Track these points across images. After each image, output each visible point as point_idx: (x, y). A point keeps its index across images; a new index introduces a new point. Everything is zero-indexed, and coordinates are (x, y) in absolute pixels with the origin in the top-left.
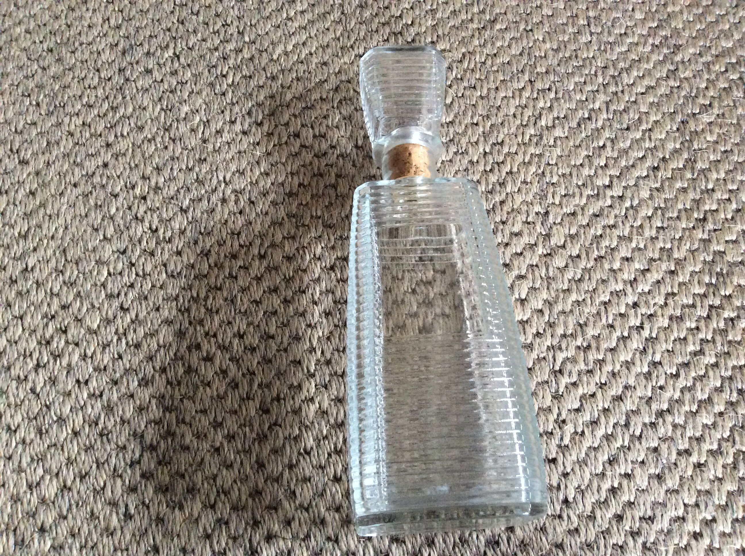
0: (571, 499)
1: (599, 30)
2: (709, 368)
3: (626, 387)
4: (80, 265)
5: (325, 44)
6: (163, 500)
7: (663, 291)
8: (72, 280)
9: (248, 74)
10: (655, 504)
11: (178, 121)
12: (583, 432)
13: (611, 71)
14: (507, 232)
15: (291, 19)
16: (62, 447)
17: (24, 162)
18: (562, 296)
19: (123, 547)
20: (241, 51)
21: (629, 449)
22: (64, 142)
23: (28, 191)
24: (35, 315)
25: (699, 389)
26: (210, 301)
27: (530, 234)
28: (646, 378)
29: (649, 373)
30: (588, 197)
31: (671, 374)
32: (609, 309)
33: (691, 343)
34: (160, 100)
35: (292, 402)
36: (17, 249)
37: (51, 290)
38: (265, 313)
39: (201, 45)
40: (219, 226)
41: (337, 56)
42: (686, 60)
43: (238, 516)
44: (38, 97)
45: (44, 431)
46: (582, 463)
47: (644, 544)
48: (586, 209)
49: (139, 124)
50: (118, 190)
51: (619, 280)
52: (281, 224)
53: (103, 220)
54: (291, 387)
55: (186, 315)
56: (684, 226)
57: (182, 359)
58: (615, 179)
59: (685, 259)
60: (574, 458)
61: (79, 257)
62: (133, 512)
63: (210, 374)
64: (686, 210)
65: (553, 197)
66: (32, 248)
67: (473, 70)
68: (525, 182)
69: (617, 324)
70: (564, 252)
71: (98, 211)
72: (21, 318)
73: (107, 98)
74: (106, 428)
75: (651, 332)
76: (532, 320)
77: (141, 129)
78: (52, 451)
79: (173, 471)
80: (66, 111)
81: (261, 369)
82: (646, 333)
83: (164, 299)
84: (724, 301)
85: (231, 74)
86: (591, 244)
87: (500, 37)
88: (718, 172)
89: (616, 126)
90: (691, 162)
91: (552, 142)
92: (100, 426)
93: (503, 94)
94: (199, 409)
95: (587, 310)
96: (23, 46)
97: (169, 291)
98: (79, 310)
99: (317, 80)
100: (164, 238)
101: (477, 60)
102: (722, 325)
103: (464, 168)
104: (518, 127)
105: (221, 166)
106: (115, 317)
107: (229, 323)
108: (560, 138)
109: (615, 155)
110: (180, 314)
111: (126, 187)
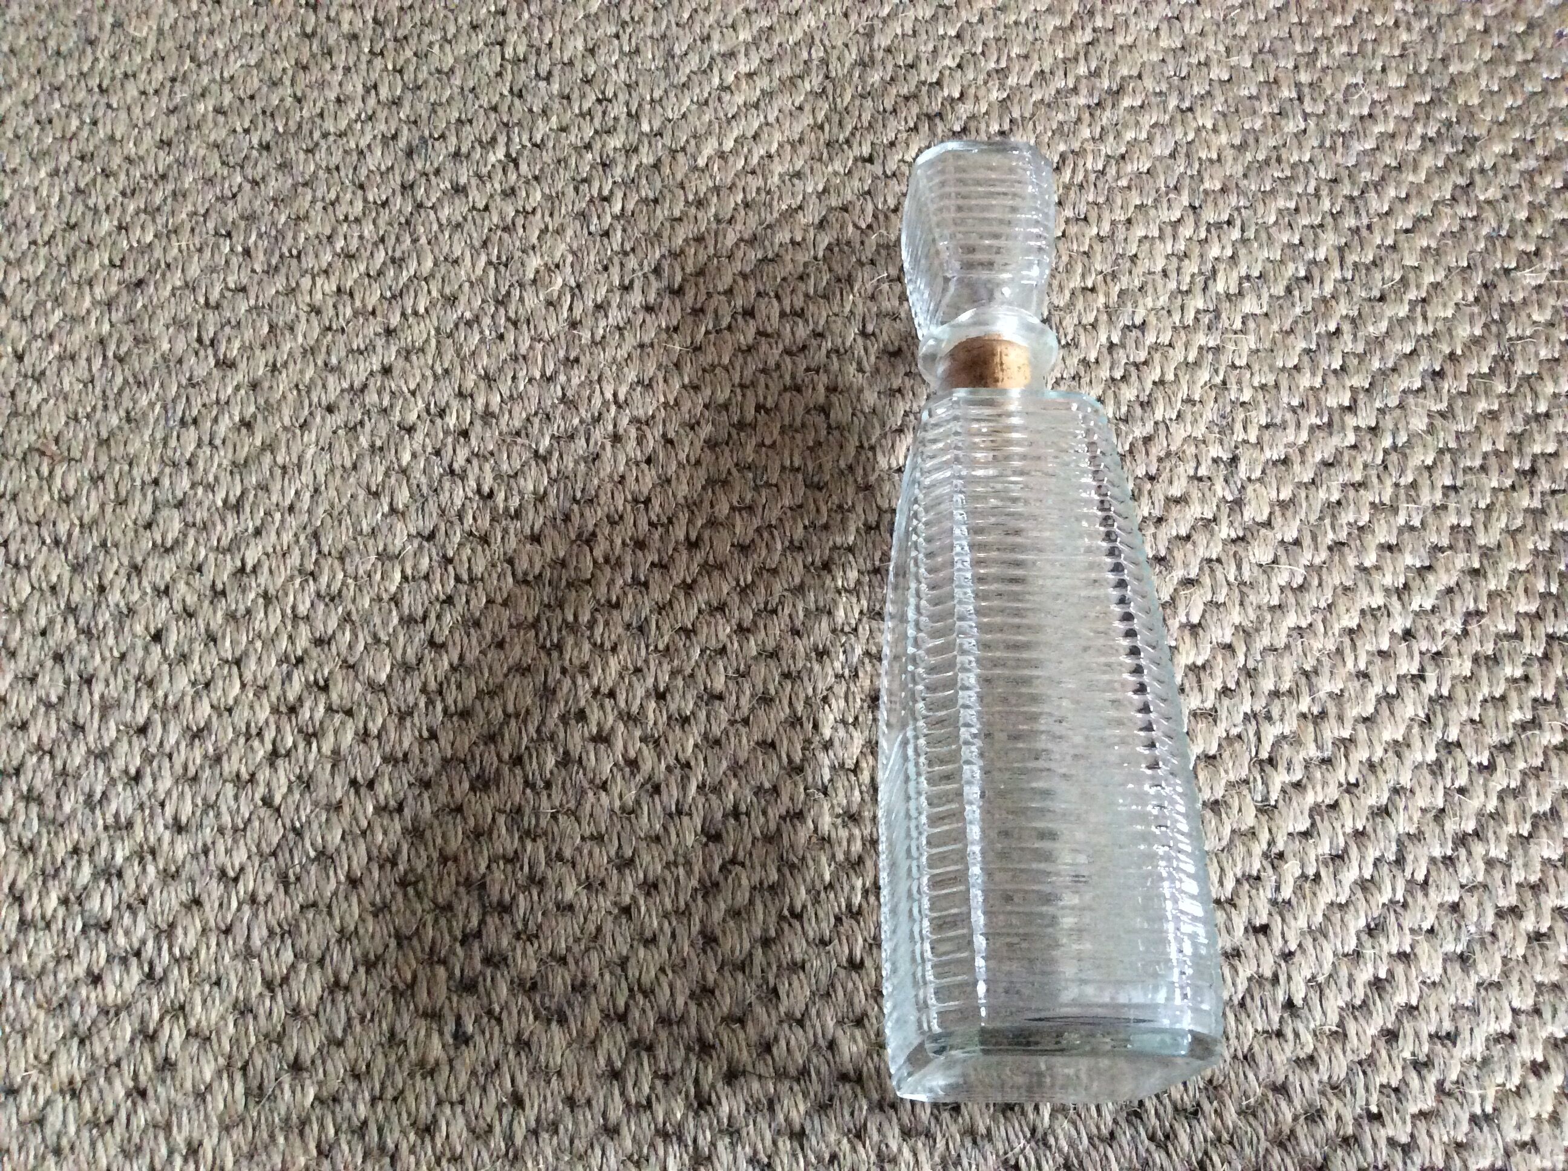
0: (1298, 1001)
1: (1320, 108)
2: (1551, 753)
3: (1396, 791)
4: (348, 560)
5: (797, 137)
6: (528, 1006)
7: (1460, 608)
8: (334, 590)
9: (651, 196)
10: (1457, 1009)
11: (521, 285)
12: (1318, 875)
13: (1346, 189)
14: (1159, 498)
15: (729, 88)
16: (329, 907)
17: (226, 364)
18: (1269, 618)
19: (455, 1096)
20: (636, 150)
21: (1405, 905)
22: (301, 327)
23: (237, 419)
24: (265, 657)
25: (1534, 791)
26: (599, 629)
27: (1203, 500)
28: (1433, 773)
29: (1439, 764)
31: (1480, 764)
32: (1359, 643)
33: (1516, 705)
34: (485, 244)
35: (762, 820)
36: (226, 530)
37: (294, 608)
38: (703, 651)
39: (557, 140)
40: (609, 486)
41: (820, 160)
42: (1488, 166)
43: (671, 1034)
44: (247, 237)
45: (292, 878)
46: (1318, 934)
47: (1440, 1085)
48: (1308, 452)
49: (447, 291)
50: (412, 417)
51: (1376, 588)
52: (725, 483)
53: (387, 474)
54: (759, 791)
55: (555, 654)
56: (1495, 484)
57: (552, 739)
58: (1362, 395)
59: (1499, 546)
60: (1302, 923)
61: (346, 547)
62: (470, 1029)
63: (607, 767)
64: (1497, 453)
65: (1245, 429)
66: (251, 530)
67: (1081, 186)
68: (1189, 401)
69: (1375, 671)
70: (1270, 534)
71: (377, 459)
72: (238, 662)
73: (382, 240)
74: (412, 870)
75: (1439, 685)
76: (1214, 664)
77: (452, 300)
78: (310, 916)
79: (545, 951)
80: (304, 265)
81: (701, 757)
82: (1430, 688)
83: (511, 626)
85: (619, 195)
86: (1321, 519)
87: (1132, 122)
88: (1556, 381)
89: (1360, 293)
90: (1503, 363)
91: (1238, 325)
92: (401, 868)
93: (1140, 232)
94: (587, 834)
95: (1317, 645)
96: (212, 137)
97: (521, 611)
98: (350, 647)
99: (784, 207)
100: (506, 509)
101: (1089, 166)
103: (1073, 372)
104: (1172, 296)
105: (608, 373)
106: (420, 660)
107: (638, 670)
108: (1254, 315)
109: (1360, 349)
110: (543, 655)
111: (428, 413)
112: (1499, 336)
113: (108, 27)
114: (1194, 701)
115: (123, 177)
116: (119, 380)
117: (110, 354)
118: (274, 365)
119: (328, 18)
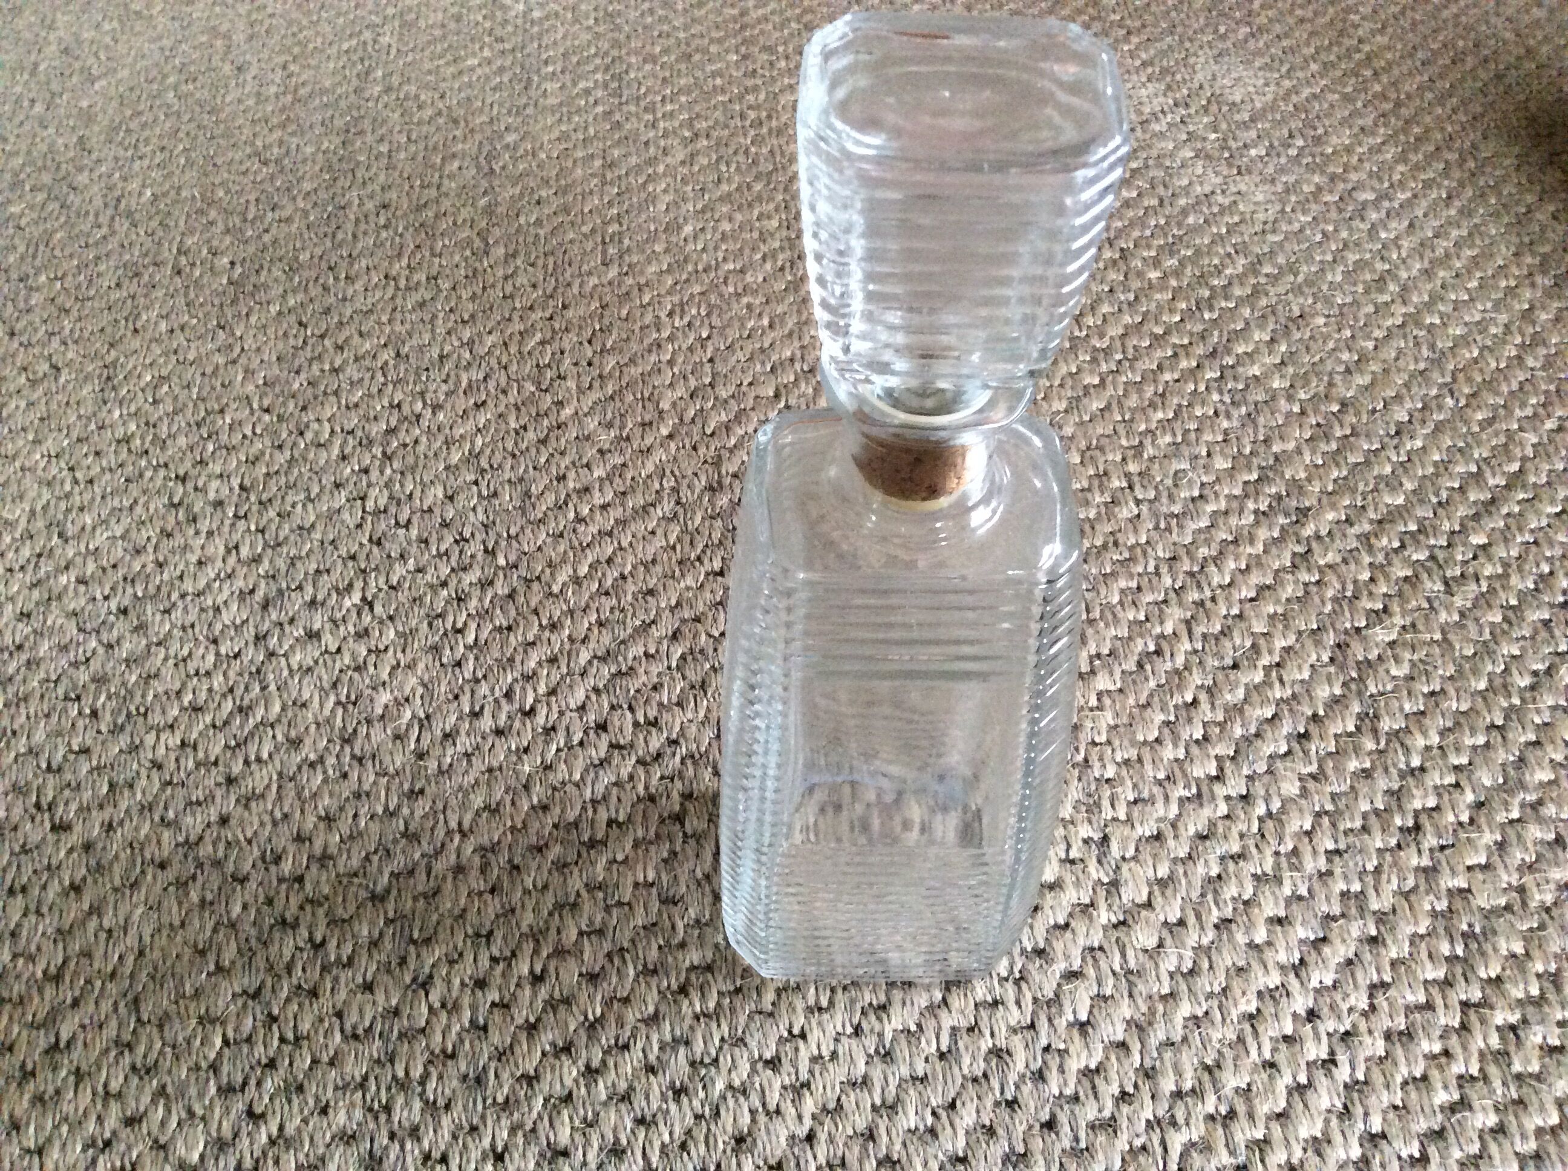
1: (1152, 494)
2: (1488, 1138)
4: (166, 1028)
5: (650, 559)
7: (1363, 981)
8: (150, 1061)
9: (505, 624)
11: (369, 722)
13: (1185, 565)
15: (583, 520)
17: (61, 828)
18: (1160, 1008)
20: (491, 583)
22: (143, 782)
23: (67, 883)
24: (69, 1144)
26: (432, 1085)
27: (1078, 884)
29: (1365, 1160)
31: (1411, 1157)
32: (1261, 1029)
33: (1439, 1085)
34: (334, 685)
36: (39, 1007)
37: (106, 1084)
38: (546, 1100)
39: (414, 580)
40: (449, 921)
41: (673, 577)
42: (1324, 532)
44: (96, 698)
48: (1181, 826)
49: (293, 734)
50: (247, 866)
51: (1271, 965)
52: (573, 906)
53: (215, 930)
55: (383, 1117)
56: (1379, 844)
58: (1228, 763)
59: (1394, 910)
61: (166, 1013)
64: (1377, 812)
65: (1113, 807)
66: (69, 1001)
69: (1281, 1058)
70: (1153, 916)
71: (207, 914)
72: (40, 1151)
73: (231, 690)
75: (1353, 1069)
76: (1108, 1066)
77: (295, 743)
80: (150, 722)
83: (336, 1088)
84: (1488, 991)
85: (473, 626)
86: (1203, 895)
88: (1425, 734)
89: (1212, 662)
90: (1368, 721)
91: (1093, 702)
95: (1216, 1035)
96: (72, 607)
97: (348, 1069)
98: (162, 1125)
99: (638, 623)
100: (339, 958)
102: (1495, 1041)
105: (453, 802)
106: (236, 1135)
107: (474, 1129)
108: (1108, 692)
109: (1220, 718)
110: (369, 1116)
111: (264, 860)
112: (1360, 693)
114: (1089, 1112)
118: (110, 825)
119: (196, 489)
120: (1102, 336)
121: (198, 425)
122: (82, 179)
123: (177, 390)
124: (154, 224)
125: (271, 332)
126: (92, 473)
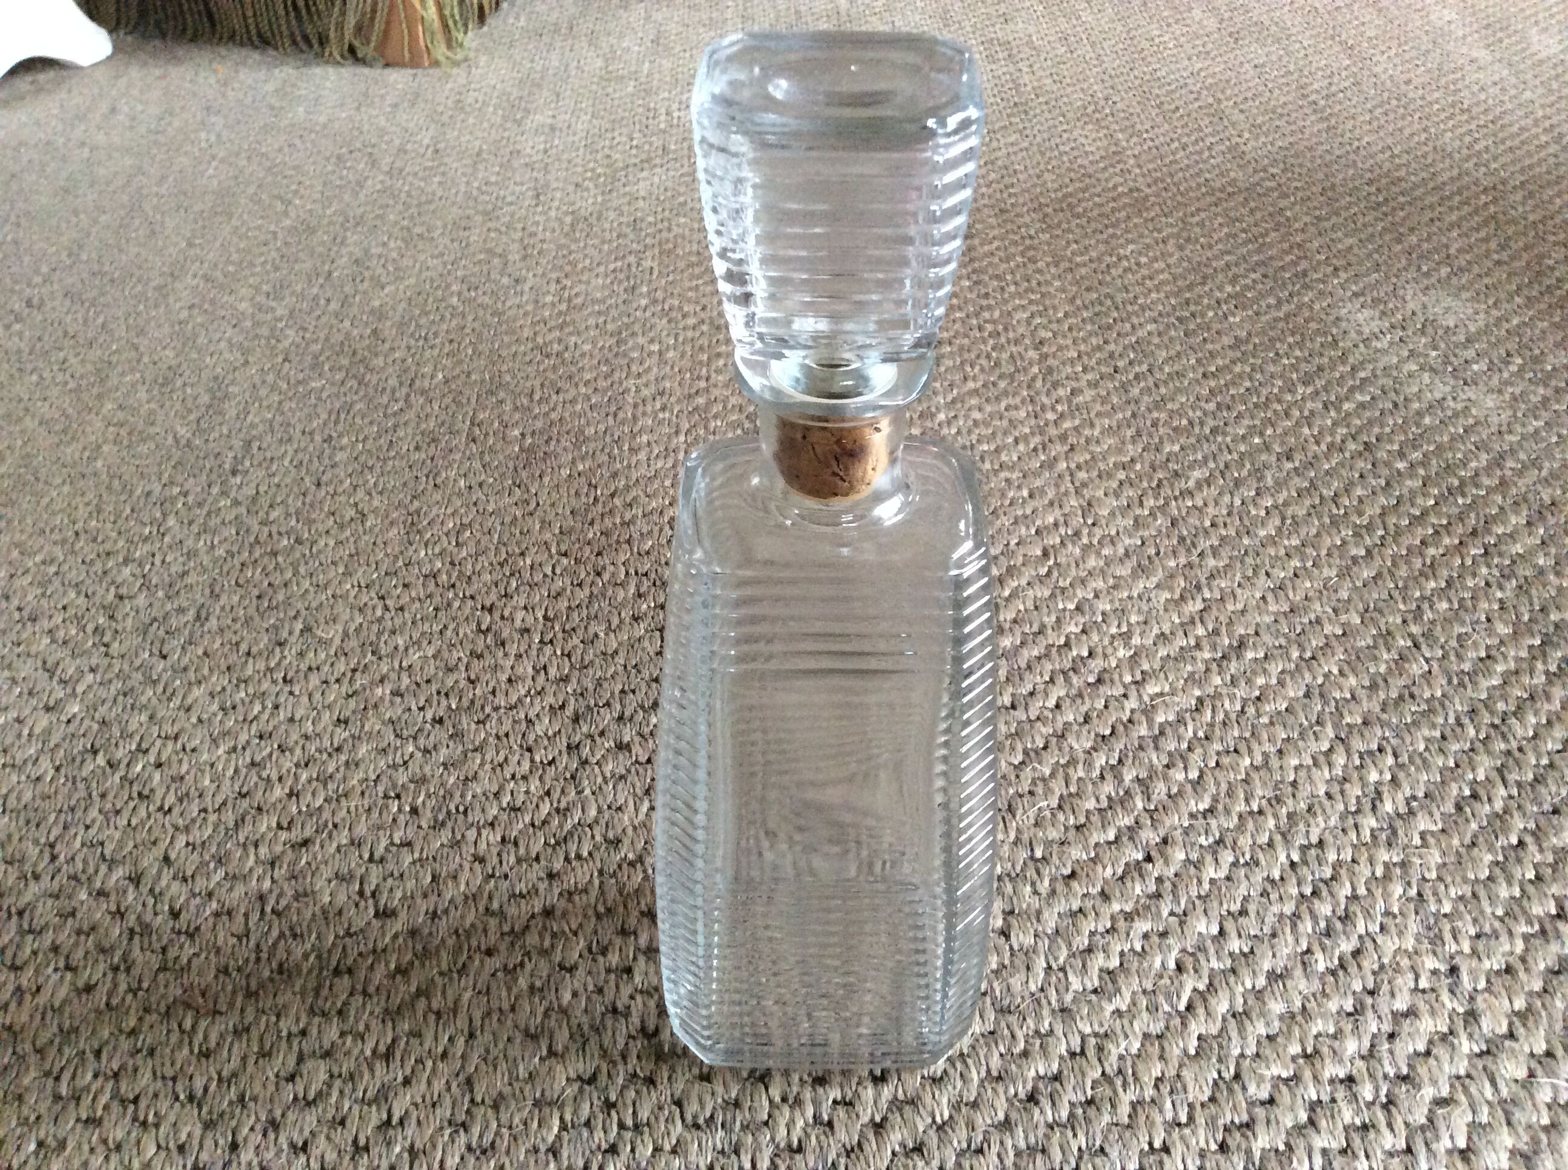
1: (1439, 653)
4: (502, 1108)
8: (486, 1141)
13: (1486, 718)
14: (1385, 1012)
17: (385, 914)
18: (1544, 1139)
22: (464, 876)
23: (393, 966)
27: (1433, 1013)
30: (1526, 938)
34: (647, 795)
36: (369, 1083)
37: (441, 1164)
44: (415, 799)
48: (1529, 959)
49: (611, 835)
50: (574, 957)
53: (546, 1014)
61: (500, 1094)
65: (1455, 938)
66: (400, 1079)
67: (1224, 724)
68: (1387, 913)
70: (1517, 1047)
71: (537, 1000)
73: (548, 793)
77: (616, 843)
80: (470, 819)
87: (1260, 670)
89: (1531, 808)
91: (1417, 841)
93: (1295, 762)
96: (388, 715)
97: (692, 1158)
101: (1228, 707)
103: (1259, 889)
104: (1343, 817)
108: (1432, 833)
111: (590, 951)
113: (297, 632)
115: (298, 751)
116: (275, 933)
117: (268, 909)
118: (435, 913)
119: (502, 617)
120: (1360, 514)
121: (501, 565)
122: (379, 362)
123: (478, 535)
124: (448, 400)
125: (563, 491)
126: (402, 602)
